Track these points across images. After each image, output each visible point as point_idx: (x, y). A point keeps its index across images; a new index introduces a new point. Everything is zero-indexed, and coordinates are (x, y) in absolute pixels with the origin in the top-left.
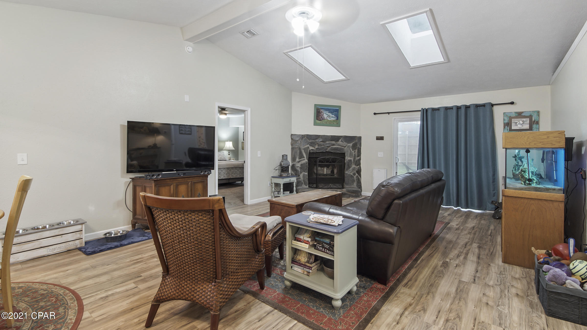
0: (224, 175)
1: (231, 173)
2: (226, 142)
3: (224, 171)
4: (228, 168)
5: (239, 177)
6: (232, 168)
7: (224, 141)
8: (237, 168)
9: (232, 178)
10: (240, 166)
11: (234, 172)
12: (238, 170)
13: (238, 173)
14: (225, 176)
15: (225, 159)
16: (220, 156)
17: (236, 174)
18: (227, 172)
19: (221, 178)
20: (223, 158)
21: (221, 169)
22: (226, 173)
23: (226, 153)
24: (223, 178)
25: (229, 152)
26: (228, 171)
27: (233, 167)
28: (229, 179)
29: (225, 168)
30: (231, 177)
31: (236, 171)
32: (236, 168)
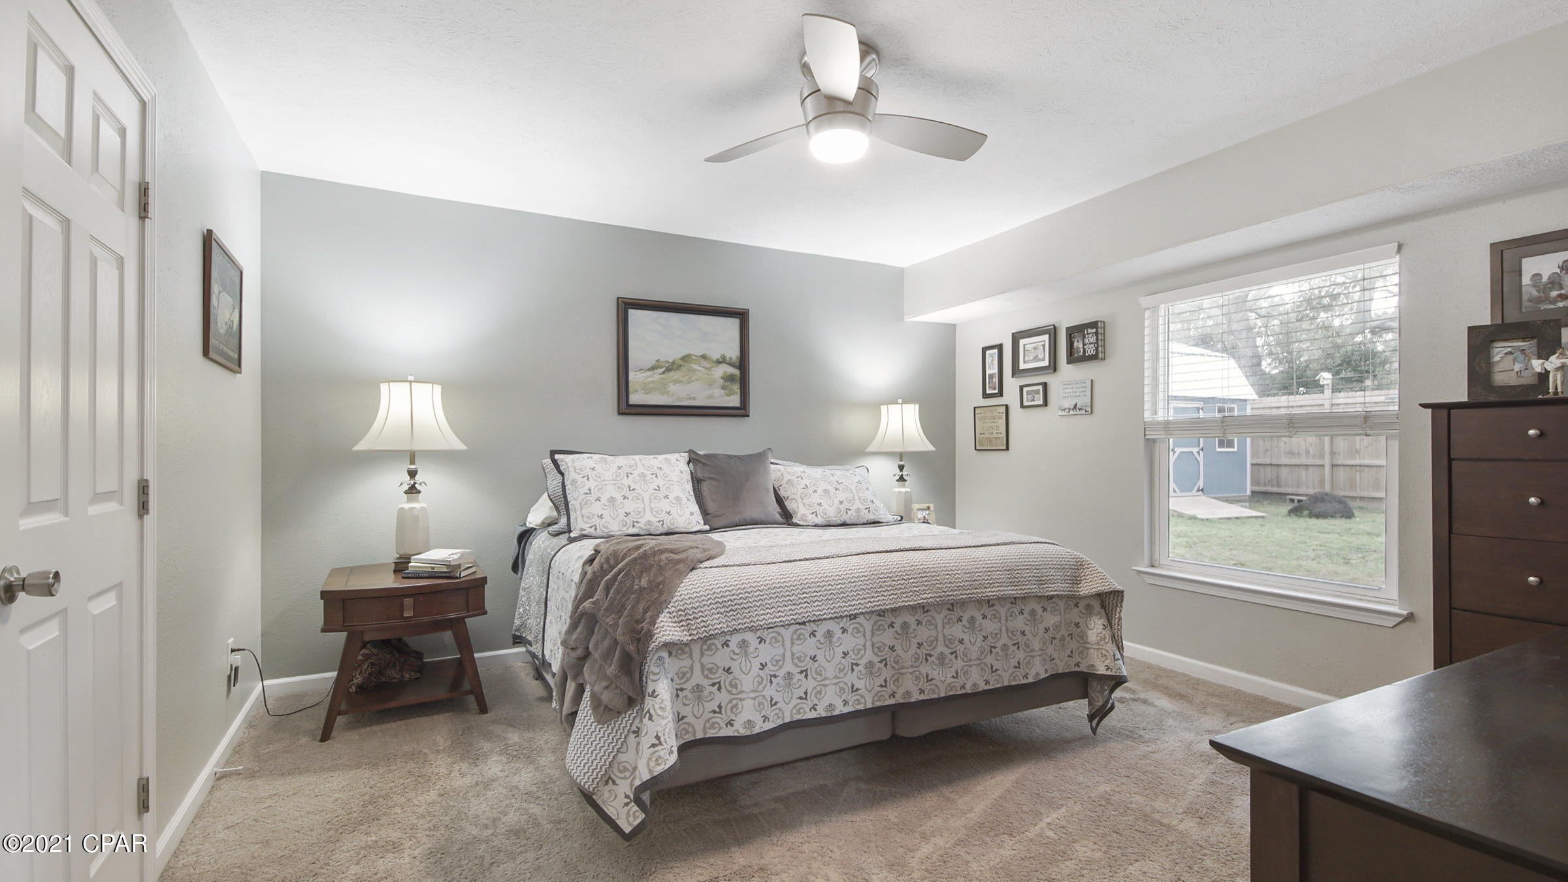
0: (851, 678)
1: (907, 658)
2: (884, 408)
3: (849, 642)
4: (881, 613)
5: (983, 687)
6: (924, 608)
7: (875, 406)
8: (963, 604)
9: (916, 697)
10: (989, 593)
11: (941, 648)
12: (972, 620)
13: (974, 651)
14: (854, 690)
15: (871, 517)
16: (841, 496)
17: (959, 664)
18: (877, 649)
19: (822, 712)
20: (858, 505)
21: (821, 630)
22: (869, 656)
23: (882, 471)
24: (840, 709)
25: (901, 468)
26: (887, 637)
27: (927, 597)
28: (895, 712)
29: (853, 617)
30: (912, 690)
31: (957, 631)
32: (952, 606)
